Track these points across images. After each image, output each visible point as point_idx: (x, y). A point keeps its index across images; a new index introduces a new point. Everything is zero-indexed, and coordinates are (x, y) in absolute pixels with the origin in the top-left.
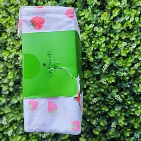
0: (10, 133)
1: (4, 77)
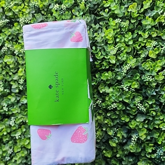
0: (17, 135)
1: (14, 74)
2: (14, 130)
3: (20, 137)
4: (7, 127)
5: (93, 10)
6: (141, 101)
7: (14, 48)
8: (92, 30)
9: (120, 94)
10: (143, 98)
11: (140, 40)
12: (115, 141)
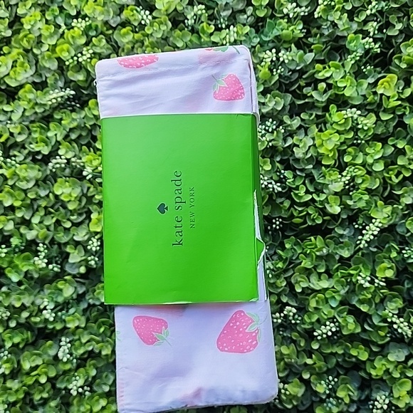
2: (65, 373)
3: (80, 390)
4: (47, 364)
5: (287, 82)
6: (399, 309)
7: (84, 160)
8: (283, 131)
9: (346, 289)
10: (404, 302)
11: (400, 162)
12: (330, 408)
